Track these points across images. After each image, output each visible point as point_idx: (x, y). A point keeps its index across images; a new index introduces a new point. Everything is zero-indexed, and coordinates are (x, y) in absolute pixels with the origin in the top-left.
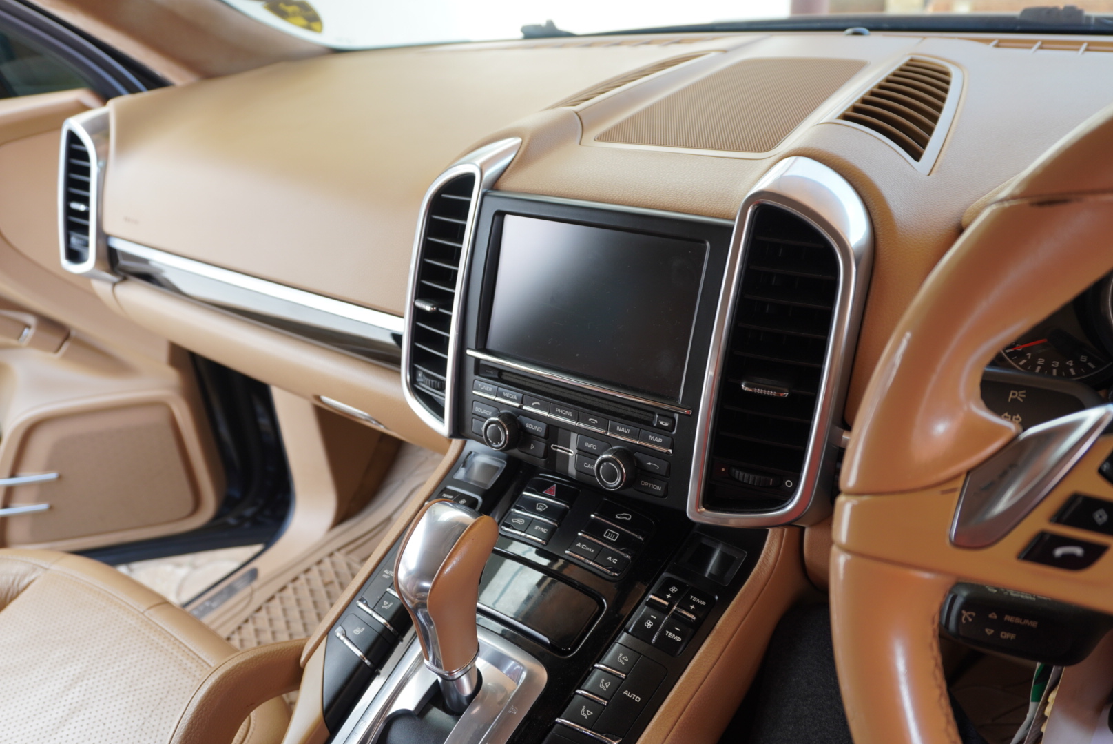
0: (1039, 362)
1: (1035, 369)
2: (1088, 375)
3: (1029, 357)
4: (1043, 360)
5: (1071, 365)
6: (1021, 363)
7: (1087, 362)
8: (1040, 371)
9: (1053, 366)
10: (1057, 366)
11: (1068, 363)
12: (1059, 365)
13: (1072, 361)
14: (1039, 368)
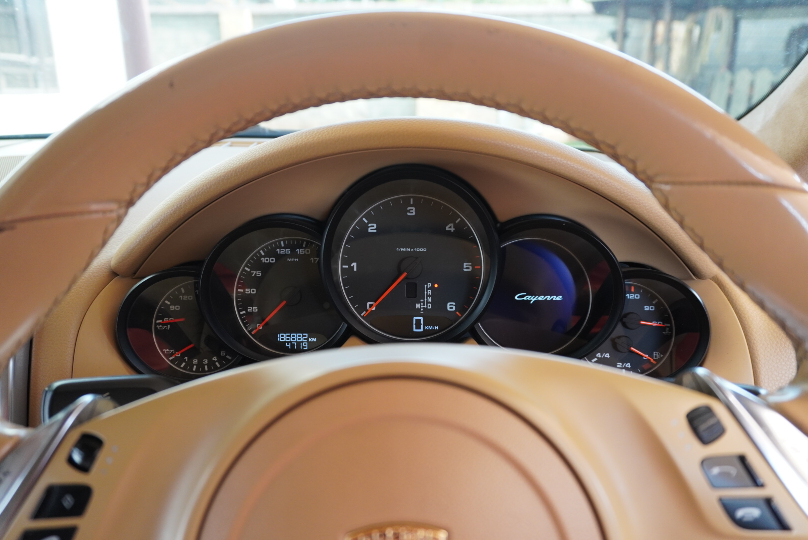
0: (194, 363)
1: (193, 368)
3: (187, 361)
4: (197, 361)
5: (216, 360)
6: (182, 366)
7: (226, 355)
8: (197, 368)
9: (204, 363)
10: (207, 363)
11: (213, 359)
13: (216, 357)
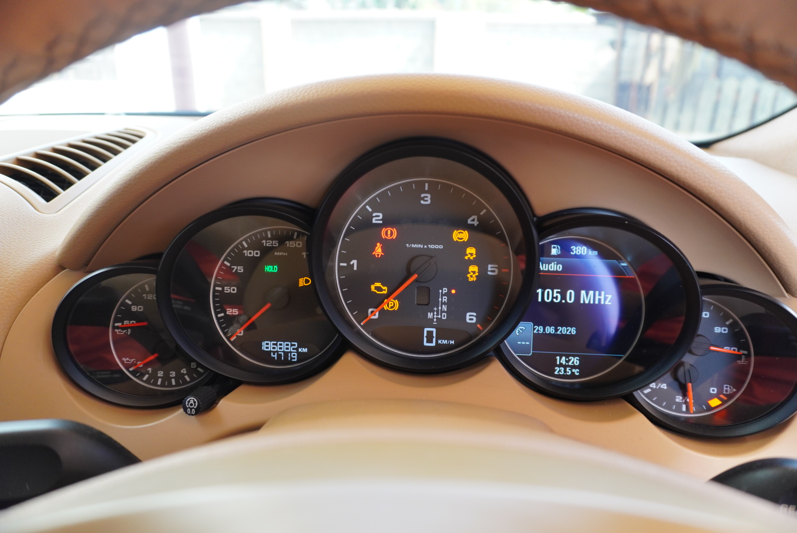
0: (159, 375)
1: (157, 381)
2: (201, 378)
3: (150, 372)
4: (162, 372)
5: (185, 372)
6: (145, 379)
7: (197, 367)
8: (162, 382)
9: (171, 376)
10: (174, 376)
11: (182, 372)
12: (176, 374)
13: (185, 369)
14: (160, 380)
